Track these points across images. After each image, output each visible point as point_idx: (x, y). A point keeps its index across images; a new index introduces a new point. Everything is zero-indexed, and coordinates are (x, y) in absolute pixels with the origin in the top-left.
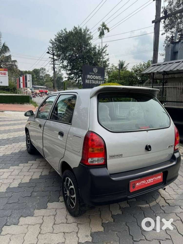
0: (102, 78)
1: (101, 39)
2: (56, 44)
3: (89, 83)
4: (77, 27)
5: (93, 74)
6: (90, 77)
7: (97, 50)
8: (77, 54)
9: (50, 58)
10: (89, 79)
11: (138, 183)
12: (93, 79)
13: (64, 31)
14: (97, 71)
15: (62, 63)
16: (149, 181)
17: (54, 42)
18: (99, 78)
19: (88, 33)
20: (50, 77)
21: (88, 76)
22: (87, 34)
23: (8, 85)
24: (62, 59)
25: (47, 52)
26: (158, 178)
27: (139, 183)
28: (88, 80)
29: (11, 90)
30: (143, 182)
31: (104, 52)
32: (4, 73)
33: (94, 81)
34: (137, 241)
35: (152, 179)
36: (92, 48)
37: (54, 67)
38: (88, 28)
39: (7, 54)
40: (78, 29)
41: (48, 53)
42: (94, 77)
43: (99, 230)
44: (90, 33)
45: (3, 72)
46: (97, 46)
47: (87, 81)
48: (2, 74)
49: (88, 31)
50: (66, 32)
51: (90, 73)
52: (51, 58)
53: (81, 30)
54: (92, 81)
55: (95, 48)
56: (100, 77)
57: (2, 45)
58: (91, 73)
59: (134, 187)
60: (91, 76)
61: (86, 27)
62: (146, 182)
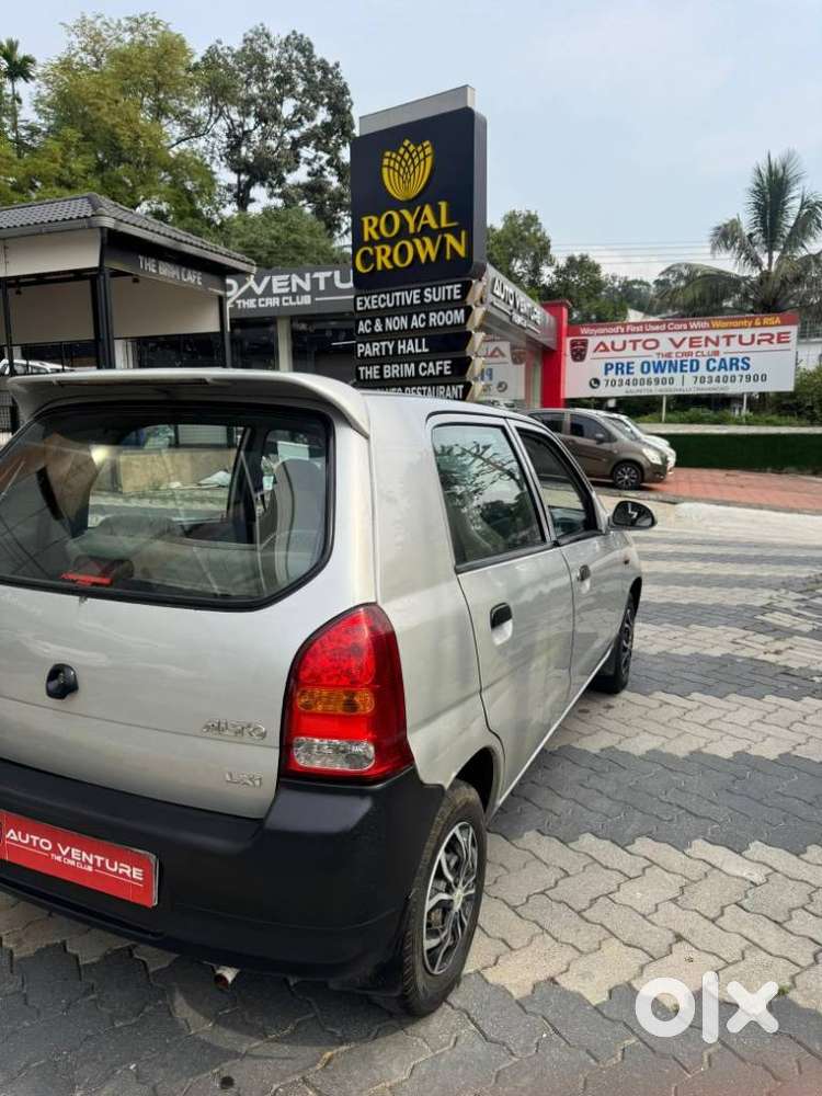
11: (12, 831)
16: (69, 856)
23: (790, 388)
26: (124, 875)
27: (20, 834)
29: (811, 408)
30: (38, 842)
32: (779, 334)
35: (85, 855)
45: (775, 331)
48: (770, 341)
62: (56, 850)
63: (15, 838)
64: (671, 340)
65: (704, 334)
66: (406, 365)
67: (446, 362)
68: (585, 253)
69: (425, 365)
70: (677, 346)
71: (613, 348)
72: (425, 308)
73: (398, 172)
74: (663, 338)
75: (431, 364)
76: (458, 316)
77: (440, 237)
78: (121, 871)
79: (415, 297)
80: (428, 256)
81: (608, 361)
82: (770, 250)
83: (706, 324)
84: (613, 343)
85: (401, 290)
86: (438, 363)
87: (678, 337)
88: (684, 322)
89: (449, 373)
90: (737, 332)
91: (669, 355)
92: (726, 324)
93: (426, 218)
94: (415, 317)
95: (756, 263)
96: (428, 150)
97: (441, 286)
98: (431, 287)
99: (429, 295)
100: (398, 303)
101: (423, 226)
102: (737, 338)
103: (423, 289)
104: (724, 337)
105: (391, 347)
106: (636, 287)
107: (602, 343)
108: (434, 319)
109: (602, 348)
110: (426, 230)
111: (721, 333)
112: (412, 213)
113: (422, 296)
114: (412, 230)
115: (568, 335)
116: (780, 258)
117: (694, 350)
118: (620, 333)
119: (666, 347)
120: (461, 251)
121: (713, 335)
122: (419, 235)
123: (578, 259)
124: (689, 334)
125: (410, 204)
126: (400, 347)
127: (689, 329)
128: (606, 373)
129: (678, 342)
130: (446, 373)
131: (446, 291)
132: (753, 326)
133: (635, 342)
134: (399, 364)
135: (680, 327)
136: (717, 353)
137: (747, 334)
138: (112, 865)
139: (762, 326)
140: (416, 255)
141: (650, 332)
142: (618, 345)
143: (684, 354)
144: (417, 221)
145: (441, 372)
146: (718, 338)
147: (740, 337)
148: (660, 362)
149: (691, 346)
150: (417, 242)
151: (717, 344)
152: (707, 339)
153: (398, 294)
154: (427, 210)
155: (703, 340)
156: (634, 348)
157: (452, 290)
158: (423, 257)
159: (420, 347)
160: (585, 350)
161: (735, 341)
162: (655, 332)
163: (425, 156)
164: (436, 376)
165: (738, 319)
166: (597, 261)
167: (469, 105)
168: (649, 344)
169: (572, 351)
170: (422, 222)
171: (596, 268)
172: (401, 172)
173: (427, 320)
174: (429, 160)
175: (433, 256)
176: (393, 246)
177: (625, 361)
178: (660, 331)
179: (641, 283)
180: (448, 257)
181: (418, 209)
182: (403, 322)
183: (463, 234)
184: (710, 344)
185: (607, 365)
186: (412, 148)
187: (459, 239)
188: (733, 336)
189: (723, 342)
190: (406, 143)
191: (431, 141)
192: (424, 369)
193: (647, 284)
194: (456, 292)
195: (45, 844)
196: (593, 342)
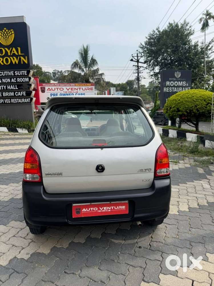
0: (187, 84)
1: (204, 33)
2: (147, 48)
3: (168, 91)
4: (173, 22)
5: (175, 79)
6: (170, 84)
7: (200, 47)
8: (173, 57)
9: (134, 66)
10: (168, 86)
11: (84, 209)
12: (174, 86)
13: (156, 31)
14: (180, 76)
15: (152, 70)
16: (103, 209)
17: (144, 45)
18: (183, 84)
19: (188, 27)
20: (145, 88)
21: (168, 83)
22: (186, 29)
24: (153, 65)
25: (130, 59)
26: (120, 209)
27: (87, 209)
28: (167, 88)
30: (93, 209)
31: (210, 49)
32: (91, 88)
33: (175, 88)
34: (68, 274)
35: (108, 208)
36: (192, 46)
37: (139, 76)
38: (187, 21)
39: (95, 68)
40: (173, 25)
41: (132, 60)
42: (176, 84)
43: (44, 252)
44: (190, 27)
45: (90, 87)
46: (199, 43)
47: (165, 90)
48: (89, 90)
49: (187, 25)
50: (159, 31)
51: (170, 79)
52: (136, 66)
53: (177, 25)
54: (173, 88)
55: (196, 46)
56: (185, 82)
57: (91, 58)
58: (172, 79)
59: (78, 212)
60: (171, 82)
61: (185, 21)
62: (99, 209)
63: (85, 210)
64: (66, 88)
65: (74, 87)
66: (11, 93)
67: (24, 92)
68: (38, 64)
69: (17, 93)
70: (68, 90)
71: (52, 90)
72: (15, 76)
73: (3, 37)
74: (64, 88)
75: (19, 92)
76: (27, 80)
77: (19, 57)
78: (119, 208)
79: (12, 73)
80: (15, 62)
81: (51, 93)
82: (86, 68)
83: (74, 85)
84: (52, 88)
85: (7, 71)
86: (21, 92)
87: (68, 88)
88: (69, 84)
89: (25, 95)
90: (82, 87)
91: (66, 92)
92: (79, 85)
93: (14, 51)
94: (12, 79)
95: (83, 71)
96: (13, 32)
97: (21, 71)
98: (17, 71)
99: (17, 73)
100: (6, 75)
101: (13, 53)
102: (82, 89)
103: (14, 71)
104: (79, 88)
105: (5, 87)
106: (47, 74)
107: (49, 88)
108: (19, 80)
109: (49, 89)
110: (14, 55)
111: (78, 87)
112: (9, 50)
113: (14, 73)
114: (9, 54)
115: (40, 86)
116: (88, 70)
117: (72, 91)
118: (53, 86)
119: (65, 90)
120: (26, 62)
121: (76, 87)
122: (12, 56)
123: (36, 65)
124: (70, 87)
125: (8, 47)
126: (8, 87)
127: (70, 86)
128: (51, 96)
129: (68, 89)
130: (24, 95)
131: (22, 72)
132: (85, 86)
133: (57, 88)
134: (8, 92)
135: (68, 85)
136: (77, 92)
137: (84, 88)
138: (116, 208)
139: (87, 86)
140: (11, 61)
141: (61, 86)
142: (53, 89)
143: (70, 92)
144: (11, 52)
145: (23, 95)
146: (77, 88)
147: (82, 88)
148: (64, 94)
149: (71, 90)
150: (12, 58)
151: (77, 90)
152: (75, 88)
153: (6, 72)
154: (14, 49)
155: (74, 89)
156: (58, 90)
157: (24, 72)
158: (14, 62)
159: (15, 87)
160: (45, 90)
161: (81, 89)
162: (62, 86)
163: (12, 34)
164: (21, 96)
165: (82, 84)
166: (41, 66)
167: (25, 22)
168: (61, 89)
169: (41, 90)
170: (12, 52)
171: (41, 68)
172: (4, 37)
173: (17, 80)
174: (13, 35)
175: (17, 62)
176: (3, 59)
177: (56, 93)
178: (63, 86)
179: (49, 73)
180: (22, 63)
181: (11, 48)
182: (9, 80)
183: (26, 57)
184: (76, 90)
185: (51, 94)
186: (7, 31)
187: (25, 59)
188: (81, 88)
189: (79, 89)
190: (5, 29)
191: (13, 30)
192: (17, 94)
193: (50, 73)
194: (25, 73)
195: (95, 209)
196: (47, 88)
